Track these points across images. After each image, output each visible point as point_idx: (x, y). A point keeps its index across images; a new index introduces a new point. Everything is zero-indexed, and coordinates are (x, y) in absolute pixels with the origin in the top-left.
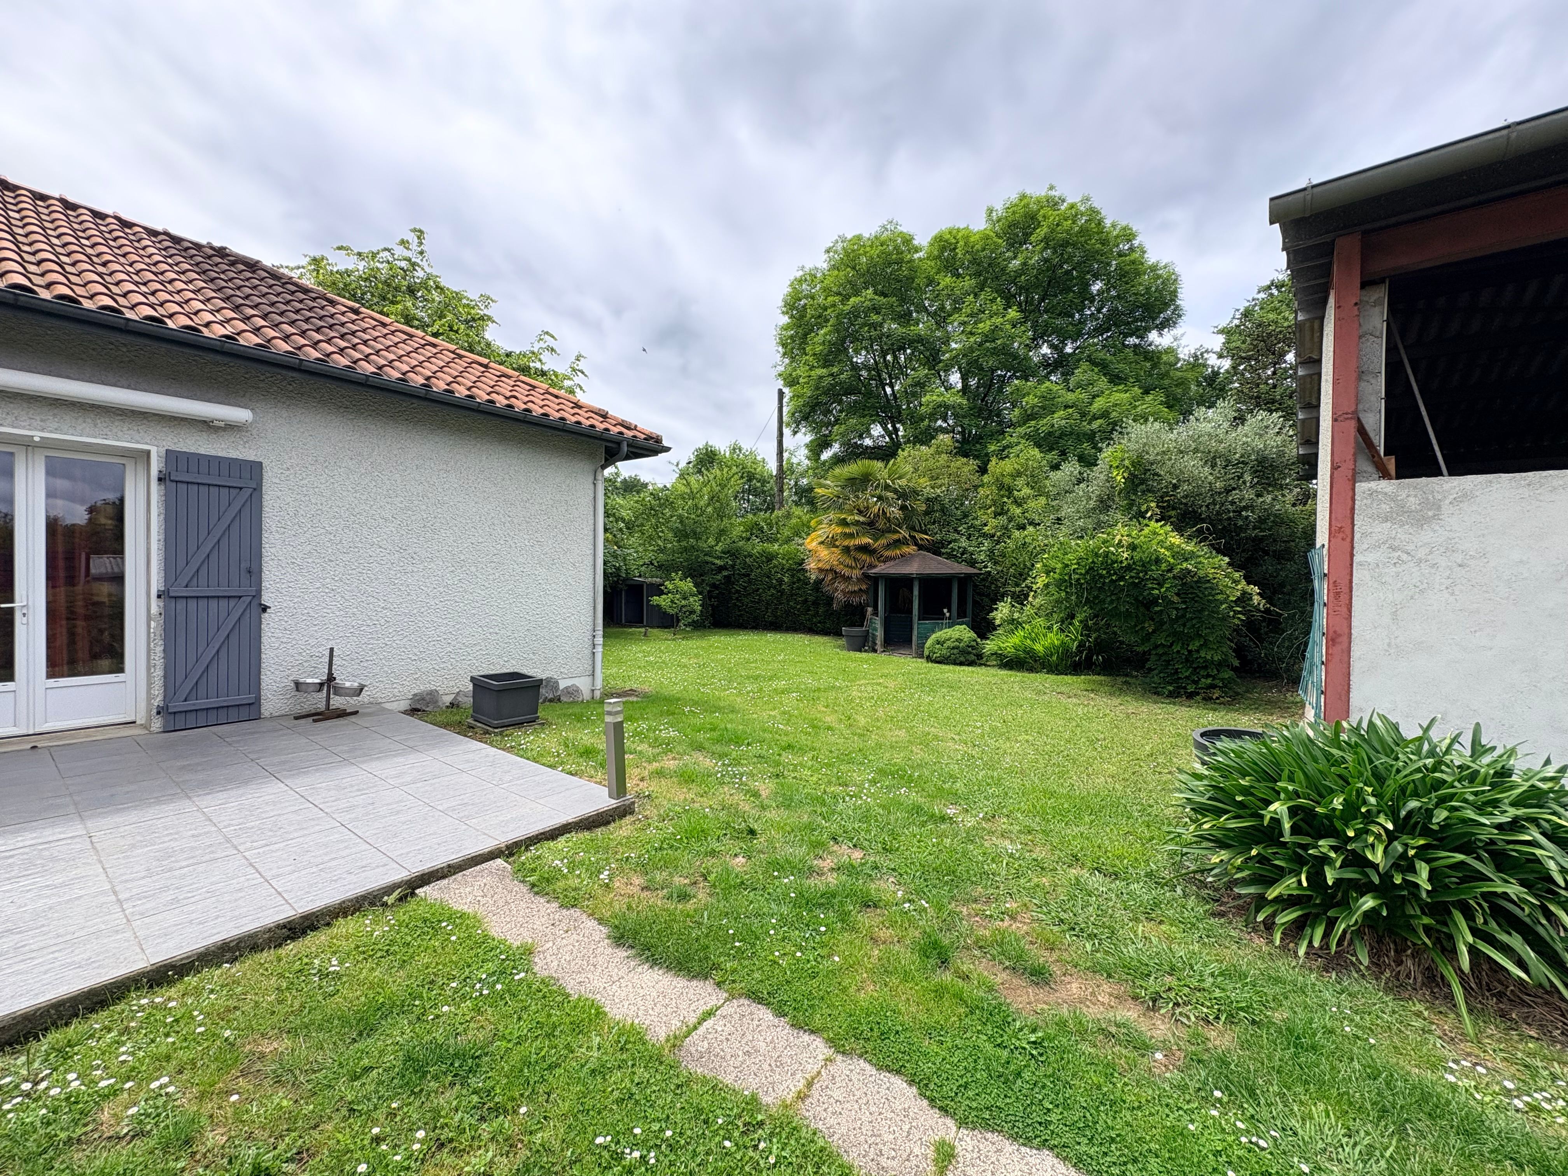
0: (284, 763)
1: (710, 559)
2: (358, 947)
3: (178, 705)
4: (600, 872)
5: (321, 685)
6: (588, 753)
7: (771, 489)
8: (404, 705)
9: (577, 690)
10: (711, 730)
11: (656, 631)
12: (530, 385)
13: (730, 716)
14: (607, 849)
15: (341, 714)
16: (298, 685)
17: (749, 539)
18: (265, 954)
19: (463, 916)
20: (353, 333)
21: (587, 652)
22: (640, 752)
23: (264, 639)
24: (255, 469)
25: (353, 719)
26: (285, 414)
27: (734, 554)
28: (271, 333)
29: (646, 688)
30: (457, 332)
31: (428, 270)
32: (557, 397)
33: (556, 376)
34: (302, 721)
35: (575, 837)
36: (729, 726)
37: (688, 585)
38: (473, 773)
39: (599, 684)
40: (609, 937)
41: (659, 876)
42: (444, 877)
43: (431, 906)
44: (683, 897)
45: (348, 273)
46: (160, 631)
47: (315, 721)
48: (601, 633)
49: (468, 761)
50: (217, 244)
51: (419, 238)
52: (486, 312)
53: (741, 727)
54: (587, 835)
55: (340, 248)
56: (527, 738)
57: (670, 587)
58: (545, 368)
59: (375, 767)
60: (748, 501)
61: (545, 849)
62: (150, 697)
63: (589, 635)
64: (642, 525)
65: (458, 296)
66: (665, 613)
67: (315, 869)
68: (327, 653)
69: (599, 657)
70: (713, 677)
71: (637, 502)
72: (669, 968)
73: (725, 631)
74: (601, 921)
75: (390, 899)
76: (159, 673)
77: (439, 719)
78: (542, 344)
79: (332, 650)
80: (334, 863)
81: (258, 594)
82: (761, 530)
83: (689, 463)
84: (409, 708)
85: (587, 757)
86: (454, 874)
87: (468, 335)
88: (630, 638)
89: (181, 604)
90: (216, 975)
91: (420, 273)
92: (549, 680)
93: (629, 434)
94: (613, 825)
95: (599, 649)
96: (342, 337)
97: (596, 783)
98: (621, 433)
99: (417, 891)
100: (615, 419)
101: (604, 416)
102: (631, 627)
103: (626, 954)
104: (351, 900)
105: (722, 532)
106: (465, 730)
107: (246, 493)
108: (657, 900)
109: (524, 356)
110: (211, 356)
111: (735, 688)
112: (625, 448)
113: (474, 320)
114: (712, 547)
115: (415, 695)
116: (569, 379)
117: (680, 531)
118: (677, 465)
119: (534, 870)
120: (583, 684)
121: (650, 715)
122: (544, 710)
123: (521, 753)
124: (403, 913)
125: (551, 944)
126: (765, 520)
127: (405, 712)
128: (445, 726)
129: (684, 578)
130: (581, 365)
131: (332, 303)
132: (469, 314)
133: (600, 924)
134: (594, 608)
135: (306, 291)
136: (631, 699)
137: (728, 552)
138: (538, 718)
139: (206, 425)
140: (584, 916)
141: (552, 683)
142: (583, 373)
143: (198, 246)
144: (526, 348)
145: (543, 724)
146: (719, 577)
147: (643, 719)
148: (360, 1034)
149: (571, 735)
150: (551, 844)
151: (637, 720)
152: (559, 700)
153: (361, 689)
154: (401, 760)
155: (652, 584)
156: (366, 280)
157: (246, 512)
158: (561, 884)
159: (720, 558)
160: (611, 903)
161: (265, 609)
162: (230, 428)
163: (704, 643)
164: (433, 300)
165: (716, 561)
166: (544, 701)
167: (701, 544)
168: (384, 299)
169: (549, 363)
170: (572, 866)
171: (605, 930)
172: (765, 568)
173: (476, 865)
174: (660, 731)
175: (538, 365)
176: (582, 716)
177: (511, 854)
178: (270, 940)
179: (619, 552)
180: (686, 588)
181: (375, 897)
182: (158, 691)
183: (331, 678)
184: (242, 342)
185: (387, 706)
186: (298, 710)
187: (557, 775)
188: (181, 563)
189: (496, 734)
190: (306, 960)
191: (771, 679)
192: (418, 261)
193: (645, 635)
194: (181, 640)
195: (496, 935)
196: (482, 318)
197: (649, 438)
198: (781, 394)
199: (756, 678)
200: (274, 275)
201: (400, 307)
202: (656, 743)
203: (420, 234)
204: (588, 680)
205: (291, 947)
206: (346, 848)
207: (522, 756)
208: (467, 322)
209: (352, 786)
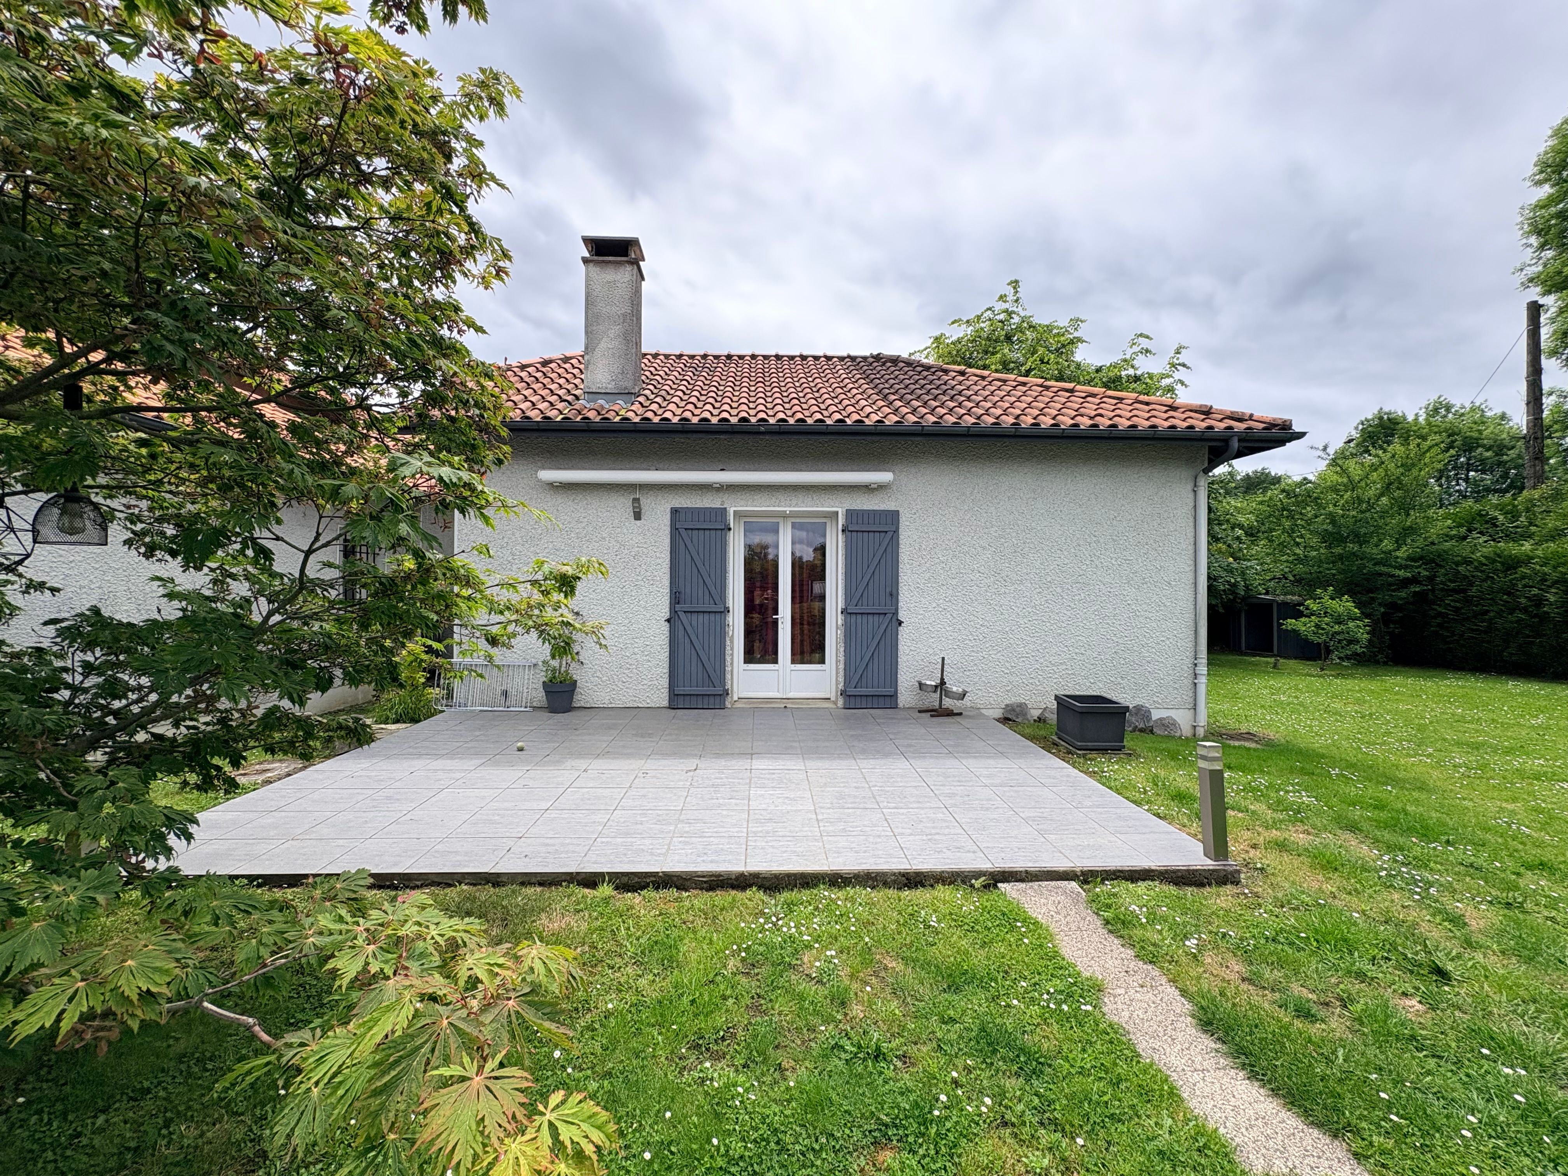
0: (910, 746)
1: (1384, 569)
2: (951, 914)
3: (852, 691)
4: (1186, 937)
5: (936, 687)
6: (1180, 797)
7: (1520, 456)
8: (998, 713)
9: (1174, 724)
10: (1376, 807)
11: (1292, 663)
12: (1118, 398)
13: (1416, 794)
14: (1198, 915)
15: (949, 713)
16: (921, 685)
17: (1464, 538)
18: (891, 891)
19: (1036, 923)
20: (960, 393)
21: (1187, 682)
22: (1254, 812)
23: (900, 647)
24: (894, 516)
25: (958, 718)
26: (913, 470)
27: (1433, 561)
28: (904, 410)
29: (1272, 734)
30: (1048, 363)
31: (1022, 314)
32: (1147, 404)
33: (1151, 378)
34: (923, 715)
35: (1160, 888)
36: (1410, 808)
37: (1345, 605)
38: (1054, 789)
39: (1202, 720)
40: (1193, 1016)
41: (1270, 975)
42: (1022, 880)
43: (1010, 902)
44: (1304, 1013)
45: (959, 341)
46: (842, 637)
47: (932, 716)
48: (1205, 661)
49: (1050, 777)
50: (875, 353)
51: (1014, 288)
52: (1076, 334)
53: (1434, 814)
54: (1172, 889)
55: (953, 323)
56: (1111, 766)
57: (1314, 607)
58: (1139, 373)
59: (971, 763)
60: (1467, 480)
61: (1123, 888)
62: (837, 684)
63: (1188, 662)
64: (1271, 530)
65: (1049, 328)
66: (1306, 641)
67: (925, 838)
68: (940, 661)
69: (1202, 689)
70: (1388, 733)
71: (1261, 503)
72: (1275, 1092)
73: (1413, 671)
74: (1184, 993)
75: (977, 883)
76: (842, 666)
77: (1027, 731)
78: (1136, 349)
79: (943, 659)
80: (937, 837)
81: (896, 613)
82: (1493, 522)
83: (1350, 441)
84: (1001, 716)
85: (1180, 801)
86: (1031, 881)
87: (1057, 363)
88: (1255, 670)
89: (854, 617)
90: (863, 894)
91: (1016, 319)
92: (1138, 708)
93: (1239, 426)
94: (1208, 889)
95: (1203, 680)
96: (952, 399)
97: (1189, 834)
98: (1230, 428)
99: (999, 885)
100: (1220, 412)
101: (1207, 412)
102: (1254, 655)
103: (1213, 1045)
104: (948, 873)
105: (1408, 532)
106: (1050, 746)
107: (890, 534)
108: (1266, 1002)
109: (1115, 367)
110: (869, 438)
111: (1429, 756)
112: (1235, 444)
113: (1064, 346)
114: (1390, 552)
115: (1007, 705)
116: (1168, 376)
117: (1331, 534)
118: (1325, 448)
119: (1109, 906)
120: (1182, 718)
121: (1273, 769)
122: (1132, 739)
123: (1104, 780)
124: (987, 899)
125: (1122, 991)
126: (1501, 508)
127: (998, 720)
128: (1032, 738)
129: (1338, 594)
130: (1182, 358)
131: (946, 372)
132: (1059, 342)
133: (1182, 996)
134: (1196, 632)
135: (927, 368)
136: (1247, 744)
137: (1421, 558)
138: (1124, 747)
139: (866, 488)
140: (1164, 980)
141: (1142, 712)
142: (1184, 365)
143: (865, 358)
144: (1116, 358)
145: (1130, 755)
146: (1403, 594)
147: (1262, 772)
148: (949, 987)
149: (1162, 773)
150: (1131, 886)
151: (1253, 772)
152: (1152, 732)
153: (963, 695)
154: (991, 762)
155: (1285, 604)
156: (974, 341)
157: (889, 550)
158: (1138, 933)
159: (1406, 567)
160: (1199, 978)
161: (900, 623)
162: (881, 487)
163: (1373, 685)
164: (1027, 339)
165: (1397, 572)
166: (1134, 730)
167: (1367, 549)
168: (986, 352)
169: (1145, 366)
170: (1153, 918)
171: (1189, 1006)
172: (1502, 580)
173: (1052, 880)
174: (1287, 792)
175: (1131, 372)
176: (1178, 753)
177: (1085, 882)
178: (895, 881)
179: (1235, 565)
180: (1341, 610)
181: (966, 877)
182: (841, 679)
183: (943, 682)
184: (887, 423)
185: (984, 711)
186: (920, 705)
187: (1141, 814)
188: (854, 588)
189: (1079, 756)
190: (916, 908)
191: (1509, 751)
192: (1015, 309)
193: (1275, 666)
194: (853, 644)
195: (1066, 957)
196: (1072, 342)
197: (1271, 425)
198: (1535, 310)
199: (1477, 747)
200: (909, 363)
201: (998, 356)
202: (1279, 805)
203: (1015, 284)
204: (1190, 714)
205: (906, 893)
206: (948, 827)
207: (1103, 784)
208: (1057, 350)
209: (954, 776)
